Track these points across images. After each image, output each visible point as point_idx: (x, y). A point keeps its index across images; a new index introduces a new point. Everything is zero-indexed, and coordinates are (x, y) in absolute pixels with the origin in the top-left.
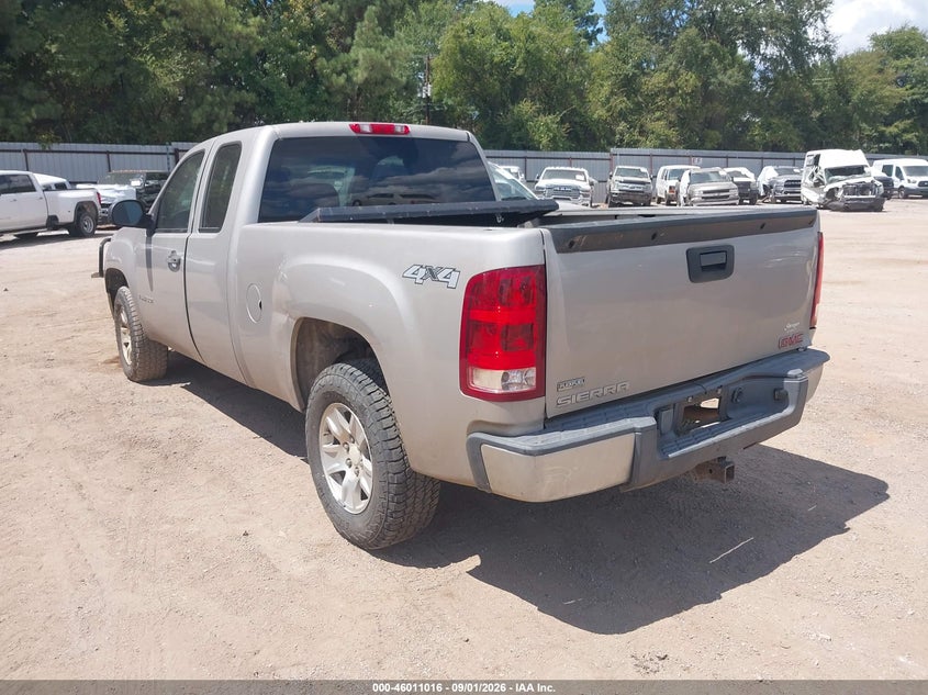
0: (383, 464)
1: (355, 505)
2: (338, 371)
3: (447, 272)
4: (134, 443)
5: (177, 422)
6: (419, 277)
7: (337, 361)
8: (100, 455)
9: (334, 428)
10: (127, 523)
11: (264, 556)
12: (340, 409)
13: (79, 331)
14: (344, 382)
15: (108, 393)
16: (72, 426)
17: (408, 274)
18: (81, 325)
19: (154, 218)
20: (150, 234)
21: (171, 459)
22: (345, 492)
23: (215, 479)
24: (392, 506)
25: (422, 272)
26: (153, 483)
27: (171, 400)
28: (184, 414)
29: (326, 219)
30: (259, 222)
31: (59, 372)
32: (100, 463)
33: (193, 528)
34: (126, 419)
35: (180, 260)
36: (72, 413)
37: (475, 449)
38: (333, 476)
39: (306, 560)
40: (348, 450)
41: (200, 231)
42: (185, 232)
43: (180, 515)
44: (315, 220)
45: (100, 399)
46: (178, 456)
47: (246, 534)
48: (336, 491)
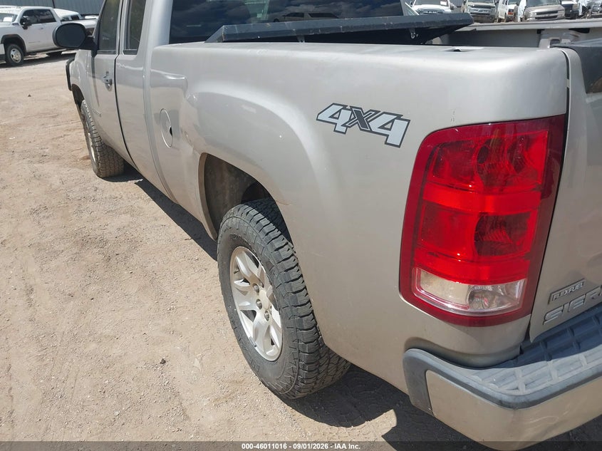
0: (293, 331)
1: (265, 350)
2: (244, 215)
3: (385, 119)
4: (84, 242)
5: (125, 219)
6: (340, 122)
7: (244, 202)
8: (56, 254)
9: (243, 268)
10: (59, 340)
11: (177, 395)
12: (248, 254)
13: (70, 131)
14: (250, 229)
15: (77, 189)
16: (43, 221)
17: (325, 116)
18: (74, 124)
19: (95, 41)
20: (94, 55)
21: (113, 261)
22: (256, 331)
23: (145, 287)
24: (303, 373)
25: (346, 116)
26: (92, 289)
27: (124, 197)
28: (131, 211)
29: (230, 39)
30: (170, 43)
31: (48, 168)
32: (53, 264)
33: (116, 351)
34: (86, 216)
35: (111, 81)
36: (46, 208)
37: (417, 371)
38: (246, 312)
39: (217, 403)
40: (258, 291)
41: (125, 52)
42: (114, 53)
43: (107, 331)
44: (220, 40)
45: (71, 194)
46: (119, 257)
47: (164, 362)
48: (248, 327)
